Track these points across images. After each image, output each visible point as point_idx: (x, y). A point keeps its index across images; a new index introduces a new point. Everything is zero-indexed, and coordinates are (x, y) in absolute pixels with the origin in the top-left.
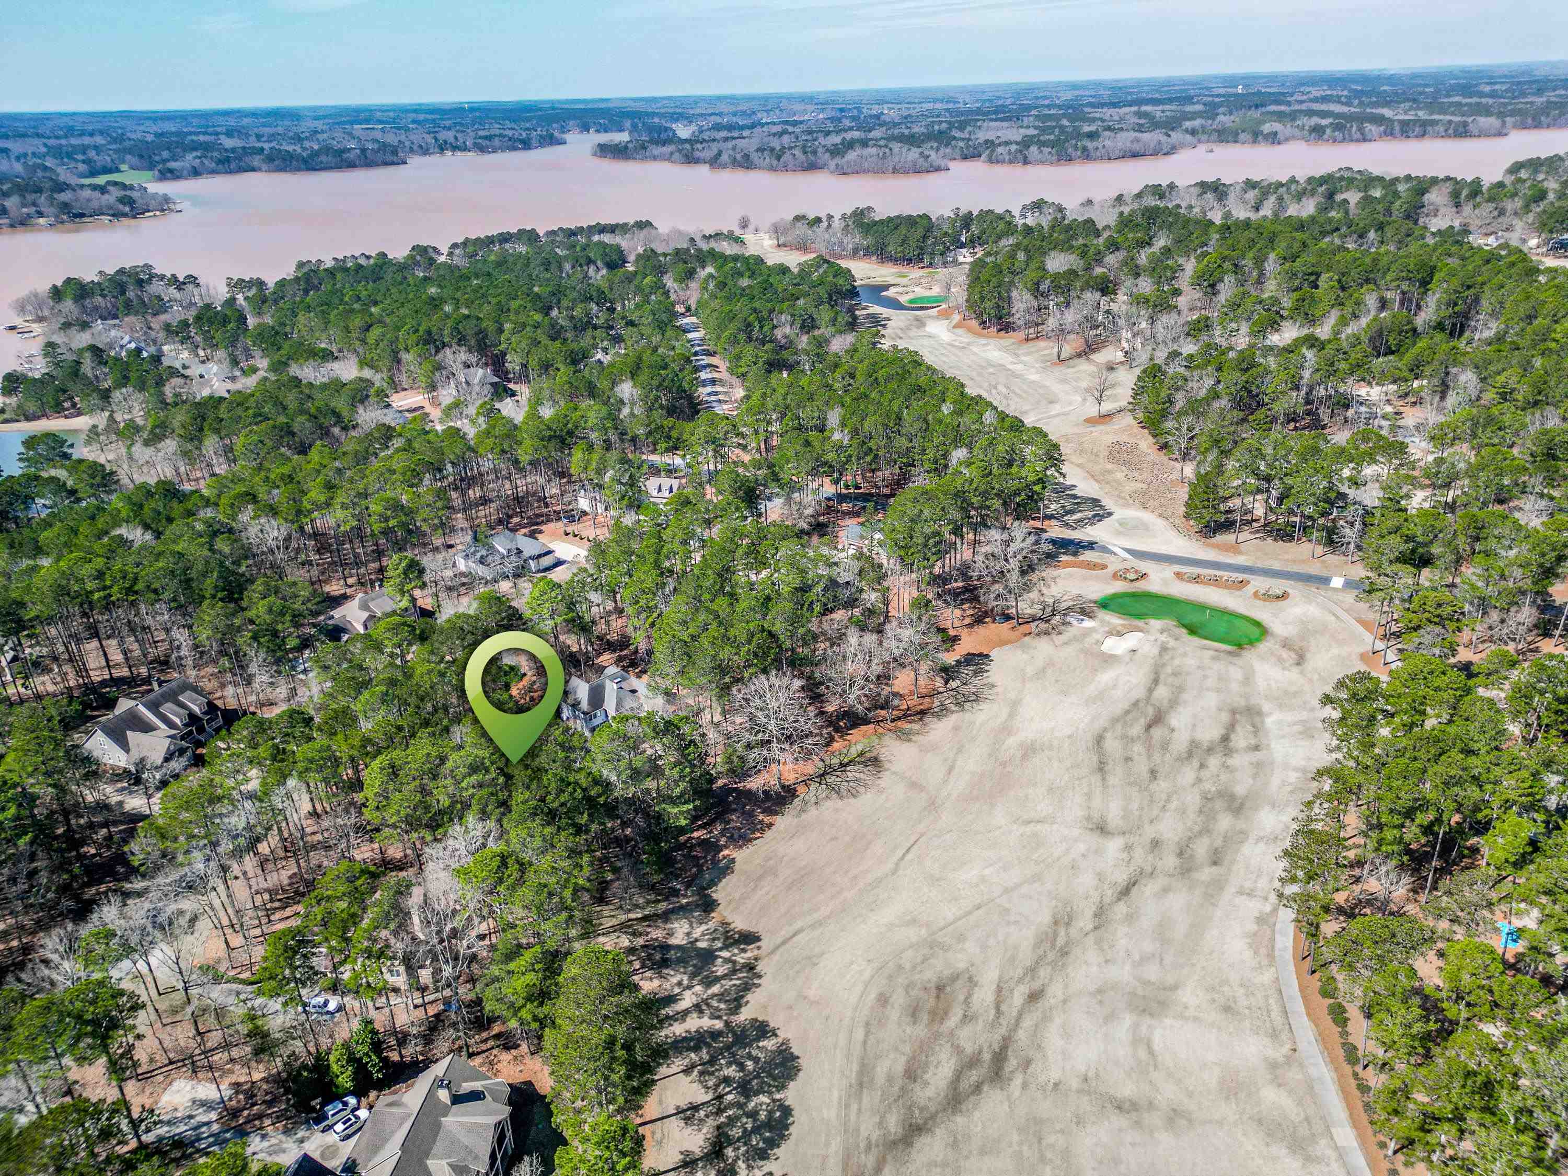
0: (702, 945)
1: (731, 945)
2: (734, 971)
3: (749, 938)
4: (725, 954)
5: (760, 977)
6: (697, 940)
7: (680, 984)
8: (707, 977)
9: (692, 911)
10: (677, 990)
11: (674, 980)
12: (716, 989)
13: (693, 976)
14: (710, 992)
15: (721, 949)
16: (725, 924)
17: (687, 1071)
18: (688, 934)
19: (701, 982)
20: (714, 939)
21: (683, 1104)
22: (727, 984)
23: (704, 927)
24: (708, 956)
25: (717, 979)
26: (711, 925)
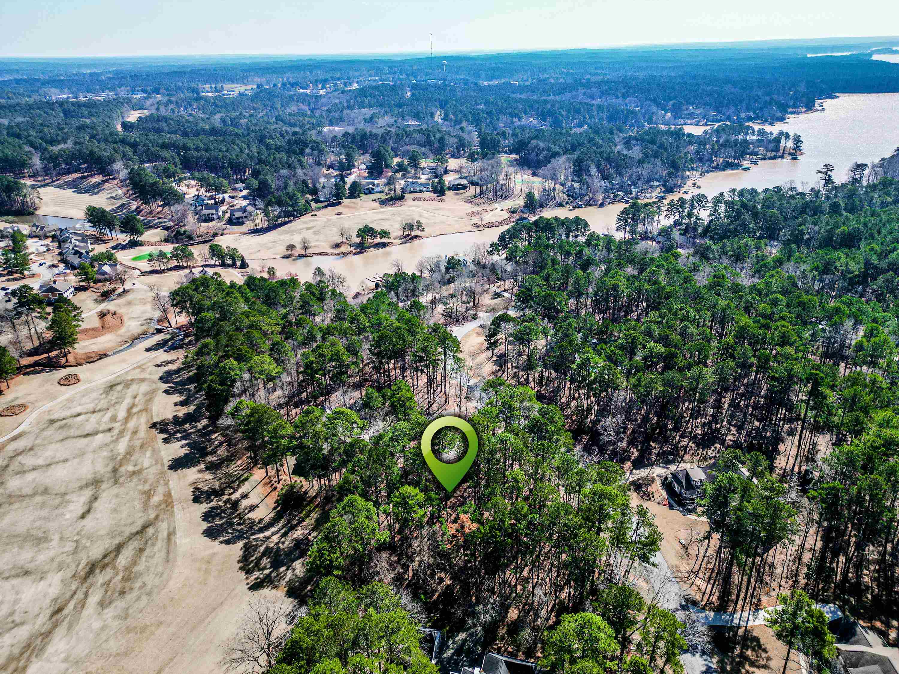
0: (283, 569)
1: (265, 578)
2: (257, 564)
3: (256, 587)
4: (267, 572)
5: (241, 568)
6: (287, 570)
7: (283, 543)
8: (270, 553)
9: (301, 584)
10: (283, 539)
11: (287, 543)
12: (262, 549)
13: (278, 549)
14: (264, 546)
15: (271, 573)
16: (275, 587)
17: (261, 521)
18: (294, 570)
19: (272, 548)
20: (278, 575)
21: (257, 510)
22: (257, 555)
23: (287, 579)
24: (276, 565)
25: (264, 554)
26: (283, 583)
